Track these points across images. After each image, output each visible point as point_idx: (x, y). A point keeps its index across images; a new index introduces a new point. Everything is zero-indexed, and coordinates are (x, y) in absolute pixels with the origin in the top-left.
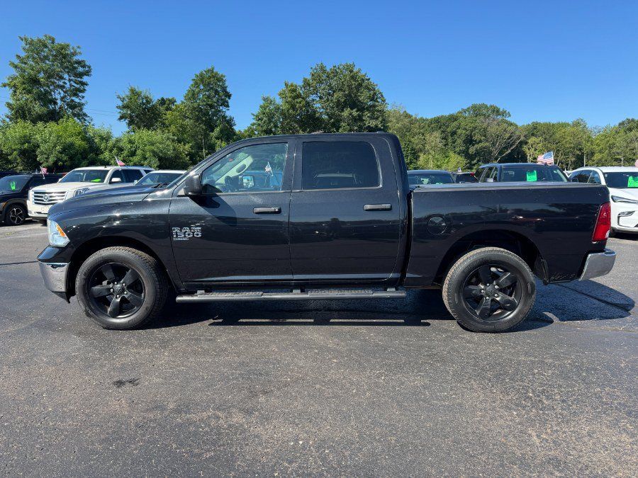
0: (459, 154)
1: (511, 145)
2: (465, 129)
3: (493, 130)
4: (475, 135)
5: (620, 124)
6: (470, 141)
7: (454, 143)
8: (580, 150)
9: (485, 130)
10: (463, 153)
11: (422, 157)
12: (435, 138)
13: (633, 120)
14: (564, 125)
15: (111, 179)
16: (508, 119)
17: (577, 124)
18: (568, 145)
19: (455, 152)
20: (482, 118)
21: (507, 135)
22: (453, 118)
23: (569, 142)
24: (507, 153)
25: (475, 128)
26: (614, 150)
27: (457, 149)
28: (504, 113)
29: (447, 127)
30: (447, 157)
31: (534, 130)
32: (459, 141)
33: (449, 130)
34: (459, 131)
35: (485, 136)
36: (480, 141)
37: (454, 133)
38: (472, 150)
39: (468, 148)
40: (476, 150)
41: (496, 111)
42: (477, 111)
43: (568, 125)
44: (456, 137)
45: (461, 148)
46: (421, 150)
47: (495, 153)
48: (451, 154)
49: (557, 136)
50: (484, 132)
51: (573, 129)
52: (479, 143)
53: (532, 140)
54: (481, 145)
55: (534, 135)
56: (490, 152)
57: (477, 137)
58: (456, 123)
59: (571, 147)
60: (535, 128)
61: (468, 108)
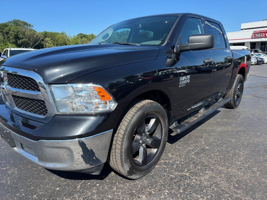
0: (12, 43)
1: (38, 41)
2: (14, 31)
3: (28, 33)
4: (19, 35)
5: (78, 35)
6: (17, 37)
7: (8, 38)
9: (24, 33)
10: (15, 43)
13: (82, 34)
16: (33, 28)
17: (63, 34)
18: (61, 42)
19: (10, 43)
20: (21, 27)
21: (35, 36)
22: (5, 25)
24: (36, 44)
25: (18, 32)
27: (11, 41)
28: (30, 25)
29: (3, 29)
30: (6, 45)
31: (46, 35)
32: (11, 37)
33: (4, 31)
34: (11, 32)
35: (24, 36)
36: (23, 38)
37: (7, 33)
38: (19, 42)
39: (17, 41)
40: (22, 42)
41: (26, 24)
42: (16, 23)
43: (59, 34)
44: (9, 35)
47: (31, 44)
49: (56, 38)
50: (24, 34)
51: (62, 36)
52: (22, 39)
53: (47, 39)
54: (24, 40)
55: (45, 37)
56: (29, 44)
57: (21, 36)
58: (7, 28)
59: (62, 43)
60: (46, 34)
61: (12, 21)
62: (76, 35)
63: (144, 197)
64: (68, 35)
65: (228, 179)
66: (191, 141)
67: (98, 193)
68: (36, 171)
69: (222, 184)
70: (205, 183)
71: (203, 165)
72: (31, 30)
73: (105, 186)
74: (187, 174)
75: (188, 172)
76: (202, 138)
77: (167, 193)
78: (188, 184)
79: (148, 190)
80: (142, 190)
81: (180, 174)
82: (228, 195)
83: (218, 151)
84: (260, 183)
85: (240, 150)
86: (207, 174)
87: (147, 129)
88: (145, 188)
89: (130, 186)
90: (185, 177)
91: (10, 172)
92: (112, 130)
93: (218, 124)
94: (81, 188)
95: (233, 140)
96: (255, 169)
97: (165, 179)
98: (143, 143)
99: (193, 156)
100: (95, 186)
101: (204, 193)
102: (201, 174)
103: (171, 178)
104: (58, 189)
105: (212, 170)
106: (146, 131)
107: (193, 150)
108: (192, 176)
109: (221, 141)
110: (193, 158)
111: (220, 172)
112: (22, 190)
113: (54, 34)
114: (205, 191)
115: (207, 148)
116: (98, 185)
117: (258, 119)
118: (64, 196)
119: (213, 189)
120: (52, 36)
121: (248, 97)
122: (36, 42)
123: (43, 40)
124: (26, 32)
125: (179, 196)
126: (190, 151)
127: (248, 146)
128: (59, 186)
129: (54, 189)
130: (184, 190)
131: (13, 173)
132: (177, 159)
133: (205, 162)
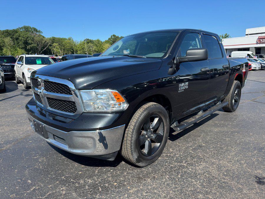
0: (22, 49)
1: (46, 46)
2: (23, 37)
3: (37, 39)
4: (28, 40)
6: (26, 43)
7: (18, 43)
8: (73, 49)
9: (33, 38)
10: (24, 49)
11: (4, 50)
12: (9, 40)
13: (88, 39)
14: (65, 39)
16: (42, 34)
17: (70, 39)
19: (19, 48)
20: (30, 33)
21: (43, 42)
22: (15, 31)
23: (68, 46)
24: (44, 49)
25: (28, 38)
26: (85, 50)
28: (39, 32)
29: (13, 35)
30: (16, 50)
31: (54, 40)
32: (21, 43)
33: (14, 37)
34: (20, 38)
35: (33, 41)
36: (32, 44)
37: (17, 39)
38: (28, 47)
40: (30, 47)
41: (35, 30)
42: (27, 29)
43: (67, 39)
44: (18, 41)
45: (22, 46)
46: (3, 46)
47: (40, 49)
49: (64, 43)
51: (69, 41)
52: (31, 44)
53: (55, 44)
54: (33, 45)
55: (53, 42)
56: (37, 49)
57: (30, 41)
58: (17, 34)
59: (69, 48)
60: (54, 39)
61: (22, 27)
62: (83, 40)
63: (149, 180)
64: (74, 40)
65: (219, 168)
66: (190, 139)
67: (112, 176)
68: (61, 160)
69: (213, 172)
70: (200, 171)
71: (199, 157)
72: (40, 36)
73: (117, 172)
74: (185, 165)
75: (186, 163)
76: (199, 137)
77: (168, 178)
78: (185, 172)
79: (152, 175)
80: (147, 175)
81: (178, 164)
82: (217, 180)
83: (213, 147)
84: (245, 172)
85: (232, 147)
86: (201, 165)
87: (152, 126)
88: (150, 173)
89: (137, 172)
90: (183, 167)
91: (40, 160)
92: (125, 125)
93: (216, 125)
94: (98, 173)
95: (227, 139)
96: (243, 162)
97: (166, 168)
98: (149, 137)
99: (191, 151)
100: (109, 171)
101: (198, 178)
102: (197, 164)
103: (172, 167)
104: (80, 173)
105: (207, 162)
106: (151, 127)
107: (191, 147)
108: (189, 166)
109: (216, 140)
110: (191, 152)
111: (213, 163)
112: (53, 173)
113: (61, 39)
114: (198, 177)
115: (204, 145)
116: (112, 171)
117: (253, 122)
118: (86, 178)
119: (206, 176)
120: (60, 41)
121: (247, 102)
122: (44, 48)
123: (51, 45)
124: (35, 38)
125: (177, 180)
126: (188, 147)
127: (240, 144)
128: (81, 171)
129: (78, 173)
130: (182, 176)
131: (43, 161)
132: (177, 153)
133: (201, 155)
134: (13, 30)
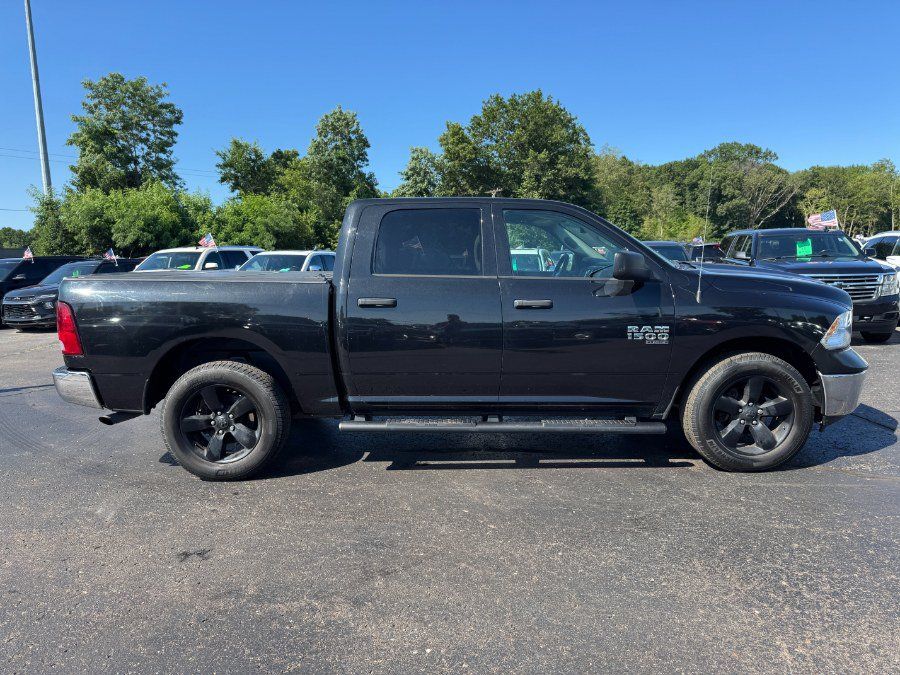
0: (702, 215)
1: (779, 203)
2: (710, 180)
3: (751, 180)
4: (725, 187)
7: (694, 200)
8: (886, 205)
9: (740, 180)
10: (708, 214)
11: (647, 222)
12: (665, 195)
14: (861, 170)
15: (204, 265)
16: (776, 163)
17: (880, 168)
18: (865, 200)
19: (696, 213)
20: (735, 163)
21: (774, 187)
22: (692, 165)
23: (868, 195)
24: (774, 212)
25: (725, 178)
27: (699, 209)
28: (768, 155)
29: (684, 177)
30: (684, 221)
31: (814, 178)
32: (701, 197)
33: (686, 181)
34: (702, 183)
35: (740, 190)
36: (733, 197)
37: (694, 186)
38: (721, 210)
39: (715, 208)
40: (728, 210)
41: (754, 151)
42: (726, 153)
43: (866, 169)
44: (696, 191)
45: (705, 207)
46: (645, 212)
47: (756, 213)
48: (691, 217)
49: (850, 185)
50: (739, 184)
51: (875, 175)
52: (731, 199)
53: (813, 192)
54: (735, 202)
55: (810, 186)
56: (748, 213)
57: (728, 191)
58: (697, 172)
59: (871, 202)
60: (816, 175)
61: (714, 150)
72: (766, 168)
113: (844, 171)
120: (836, 180)
122: (772, 207)
123: (797, 198)
124: (746, 178)
134: (688, 160)
